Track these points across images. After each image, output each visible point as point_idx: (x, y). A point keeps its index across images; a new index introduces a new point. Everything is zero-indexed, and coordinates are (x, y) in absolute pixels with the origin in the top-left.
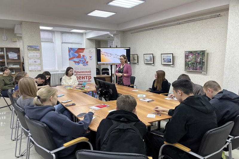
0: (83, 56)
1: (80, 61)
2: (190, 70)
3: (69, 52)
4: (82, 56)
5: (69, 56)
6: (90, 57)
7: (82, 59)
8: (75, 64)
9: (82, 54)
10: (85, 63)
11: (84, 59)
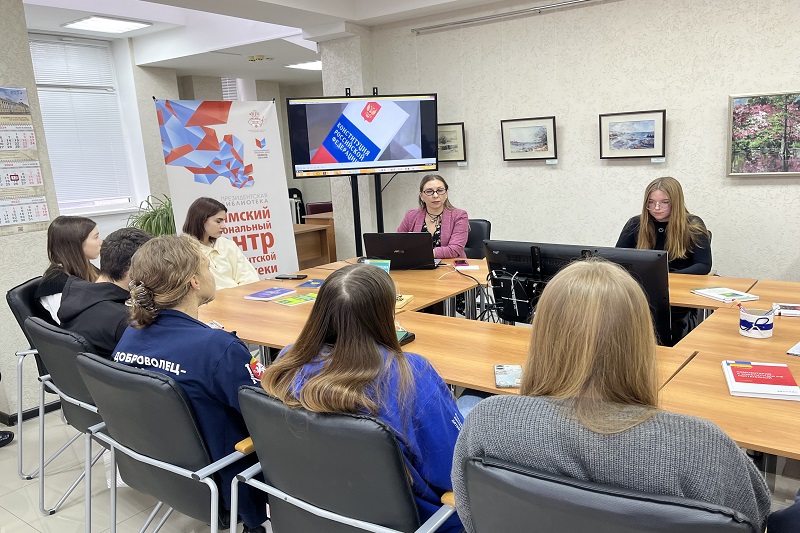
0: (229, 139)
1: (218, 162)
2: (756, 170)
3: (161, 122)
4: (220, 139)
5: (165, 139)
6: (258, 143)
7: (224, 152)
8: (197, 180)
9: (220, 131)
10: (242, 174)
11: (234, 152)
